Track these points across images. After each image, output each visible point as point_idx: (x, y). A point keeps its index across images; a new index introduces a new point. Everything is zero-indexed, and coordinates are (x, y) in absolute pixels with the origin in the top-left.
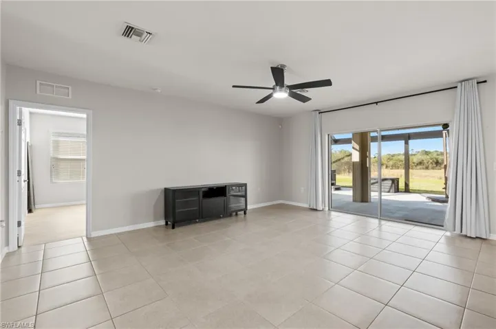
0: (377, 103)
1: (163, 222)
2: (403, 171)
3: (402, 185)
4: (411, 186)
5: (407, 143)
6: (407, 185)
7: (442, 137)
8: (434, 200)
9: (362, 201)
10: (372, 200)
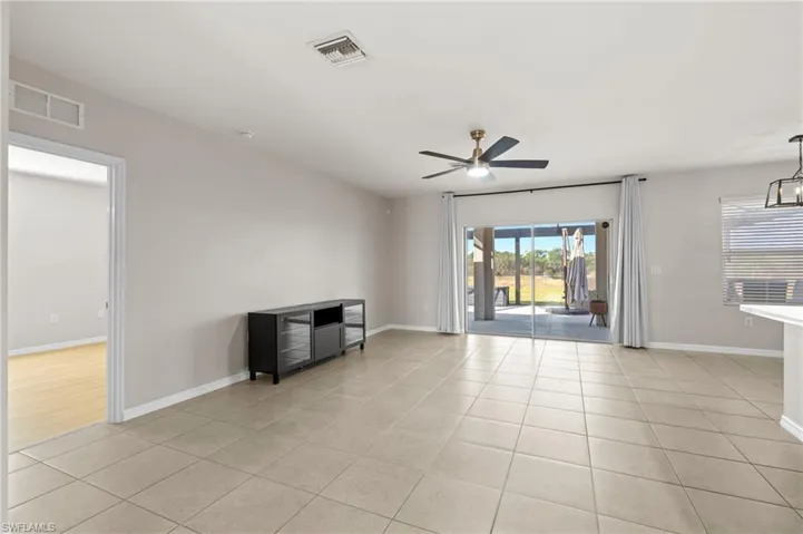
0: (531, 190)
1: (244, 375)
2: (514, 278)
3: (512, 297)
4: (523, 298)
5: (517, 241)
6: (518, 294)
7: (561, 235)
8: (554, 312)
9: (486, 319)
10: (496, 317)
